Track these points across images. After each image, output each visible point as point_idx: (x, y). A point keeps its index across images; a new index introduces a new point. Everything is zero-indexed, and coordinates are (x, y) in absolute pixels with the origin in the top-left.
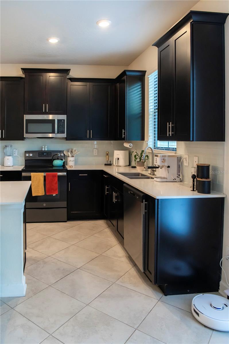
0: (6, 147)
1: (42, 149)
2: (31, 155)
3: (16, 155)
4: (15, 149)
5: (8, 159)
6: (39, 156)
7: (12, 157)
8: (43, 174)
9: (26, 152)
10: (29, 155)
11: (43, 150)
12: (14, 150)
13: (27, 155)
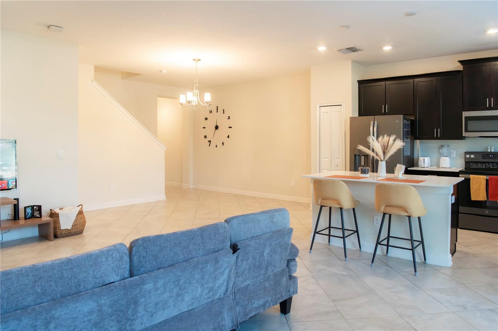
0: (442, 146)
1: (487, 150)
2: (472, 156)
3: (455, 156)
4: (453, 149)
5: (444, 160)
6: (483, 158)
7: (450, 158)
8: (485, 177)
9: (466, 153)
10: (470, 156)
11: (489, 151)
12: (452, 151)
13: (468, 156)
